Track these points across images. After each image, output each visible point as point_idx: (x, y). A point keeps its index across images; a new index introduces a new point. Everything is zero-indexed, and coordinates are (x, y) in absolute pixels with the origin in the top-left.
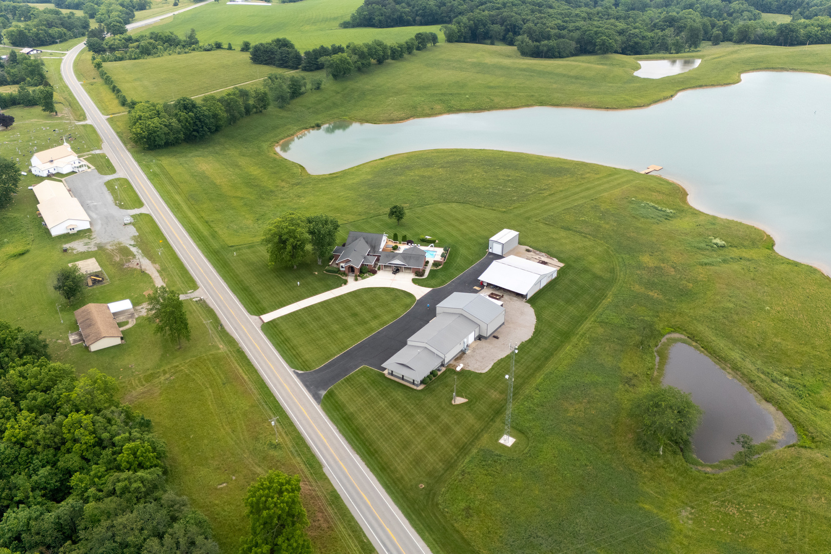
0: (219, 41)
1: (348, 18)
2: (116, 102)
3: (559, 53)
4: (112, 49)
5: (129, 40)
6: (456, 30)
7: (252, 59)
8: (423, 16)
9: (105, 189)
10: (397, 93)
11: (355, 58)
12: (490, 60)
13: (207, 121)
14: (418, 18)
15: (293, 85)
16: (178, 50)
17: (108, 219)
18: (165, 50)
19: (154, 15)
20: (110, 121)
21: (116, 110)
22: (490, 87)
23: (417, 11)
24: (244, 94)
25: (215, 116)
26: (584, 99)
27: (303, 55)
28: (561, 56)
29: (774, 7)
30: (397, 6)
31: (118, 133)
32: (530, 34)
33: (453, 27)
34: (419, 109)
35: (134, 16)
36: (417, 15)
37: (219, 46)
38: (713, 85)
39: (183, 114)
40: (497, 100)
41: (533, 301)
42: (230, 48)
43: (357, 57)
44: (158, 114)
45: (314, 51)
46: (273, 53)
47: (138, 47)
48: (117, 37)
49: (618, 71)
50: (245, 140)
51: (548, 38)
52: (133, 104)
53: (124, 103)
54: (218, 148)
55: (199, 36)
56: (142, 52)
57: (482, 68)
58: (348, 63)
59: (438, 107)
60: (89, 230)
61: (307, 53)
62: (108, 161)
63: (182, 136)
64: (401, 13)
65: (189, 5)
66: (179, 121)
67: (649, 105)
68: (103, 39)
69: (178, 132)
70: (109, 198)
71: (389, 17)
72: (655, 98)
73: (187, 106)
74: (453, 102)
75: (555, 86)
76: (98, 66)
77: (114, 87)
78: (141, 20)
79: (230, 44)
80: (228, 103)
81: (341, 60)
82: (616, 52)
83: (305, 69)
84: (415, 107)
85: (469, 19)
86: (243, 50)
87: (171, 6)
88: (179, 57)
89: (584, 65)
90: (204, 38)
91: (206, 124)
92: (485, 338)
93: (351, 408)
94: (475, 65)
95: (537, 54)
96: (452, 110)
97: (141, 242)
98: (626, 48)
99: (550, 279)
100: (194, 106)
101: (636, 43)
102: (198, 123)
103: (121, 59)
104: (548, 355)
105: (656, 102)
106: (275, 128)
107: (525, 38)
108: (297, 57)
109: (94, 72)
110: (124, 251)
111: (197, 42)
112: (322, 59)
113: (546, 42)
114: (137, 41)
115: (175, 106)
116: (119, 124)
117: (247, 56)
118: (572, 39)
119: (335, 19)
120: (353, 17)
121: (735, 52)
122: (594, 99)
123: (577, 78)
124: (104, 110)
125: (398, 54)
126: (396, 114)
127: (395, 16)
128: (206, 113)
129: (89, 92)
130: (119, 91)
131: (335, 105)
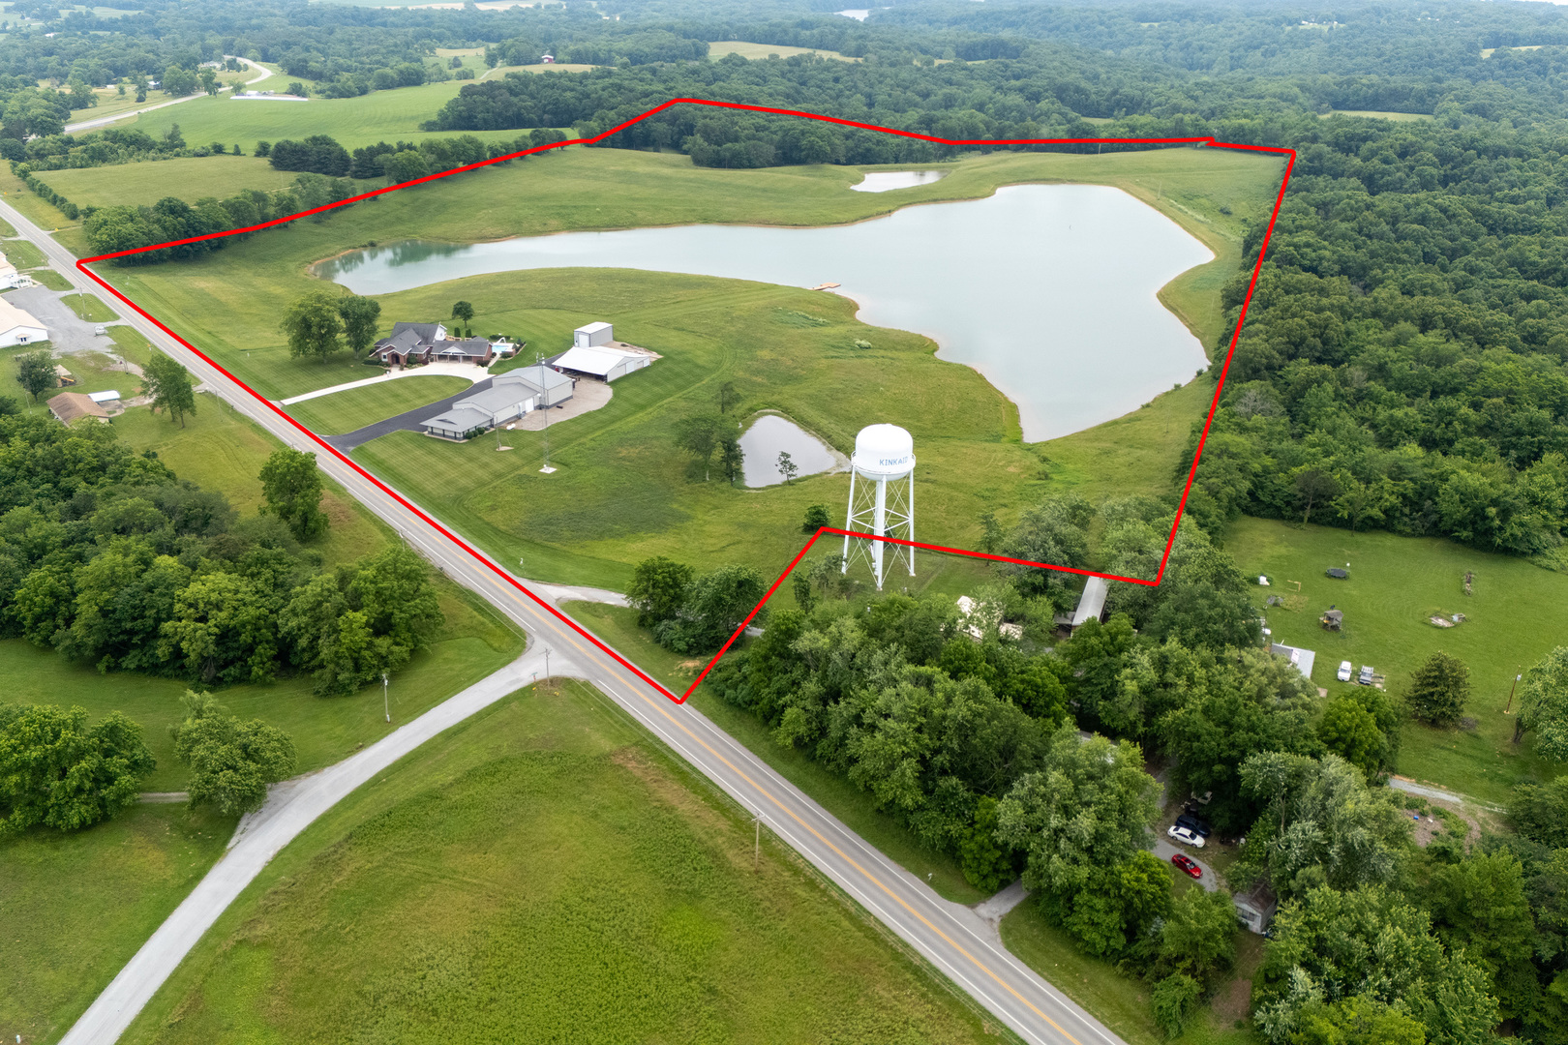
0: (220, 142)
1: (434, 118)
2: (61, 215)
3: (749, 161)
4: (40, 155)
5: (69, 142)
6: (598, 130)
7: (273, 163)
8: (555, 114)
9: (61, 304)
10: (493, 205)
11: (431, 158)
12: (642, 169)
13: (205, 230)
14: (546, 116)
15: (336, 192)
16: (152, 154)
17: (71, 332)
18: (131, 156)
19: (104, 115)
20: (56, 236)
21: (62, 224)
22: (634, 200)
23: (545, 106)
24: (260, 198)
25: (217, 225)
26: (765, 215)
27: (351, 156)
28: (752, 166)
29: (1103, 108)
30: (513, 99)
31: (69, 249)
32: (707, 134)
33: (594, 125)
34: (525, 225)
35: (68, 116)
36: (545, 112)
37: (219, 150)
38: (952, 200)
39: (169, 219)
40: (640, 214)
41: (613, 384)
42: (237, 152)
43: (434, 156)
44: (131, 219)
45: (369, 149)
46: (304, 153)
47: (85, 151)
48: (50, 137)
49: (827, 183)
50: (263, 260)
51: (736, 139)
52: (90, 211)
53: (73, 215)
54: (221, 268)
55: (186, 137)
56: (92, 158)
57: (629, 178)
58: (421, 165)
59: (554, 223)
60: (47, 342)
61: (358, 153)
62: (60, 277)
63: (168, 250)
64: (520, 108)
65: (163, 101)
66: (165, 229)
67: (854, 221)
68: (24, 142)
69: (164, 245)
70: (70, 313)
71: (500, 114)
72: (864, 213)
73: (172, 208)
74: (576, 217)
75: (728, 199)
76: (24, 174)
77: (55, 197)
78: (81, 121)
79: (237, 146)
80: (235, 208)
81: (409, 160)
82: (838, 163)
83: (356, 175)
84: (519, 222)
85: (619, 115)
86: (258, 154)
87: (133, 102)
88: (155, 164)
89: (781, 176)
90: (193, 140)
91: (203, 234)
92: (548, 407)
93: (383, 456)
94: (617, 174)
95: (718, 163)
96: (574, 227)
97: (119, 349)
98: (853, 157)
99: (640, 366)
100: (185, 209)
101: (868, 150)
102: (191, 232)
103: (58, 167)
104: (614, 420)
105: (865, 218)
106: (307, 246)
107: (699, 138)
108: (343, 156)
109: (18, 183)
110: (100, 358)
111: (183, 145)
112: (381, 158)
113: (729, 145)
114: (81, 144)
115: (157, 209)
116: (71, 239)
117: (265, 162)
118: (771, 142)
119: (413, 118)
120: (441, 114)
121: (1005, 161)
122: (779, 214)
123: (764, 190)
124: (44, 225)
125: (501, 158)
126: (489, 231)
127: (510, 113)
128: (204, 220)
129: (14, 206)
130: (63, 200)
131: (400, 220)
